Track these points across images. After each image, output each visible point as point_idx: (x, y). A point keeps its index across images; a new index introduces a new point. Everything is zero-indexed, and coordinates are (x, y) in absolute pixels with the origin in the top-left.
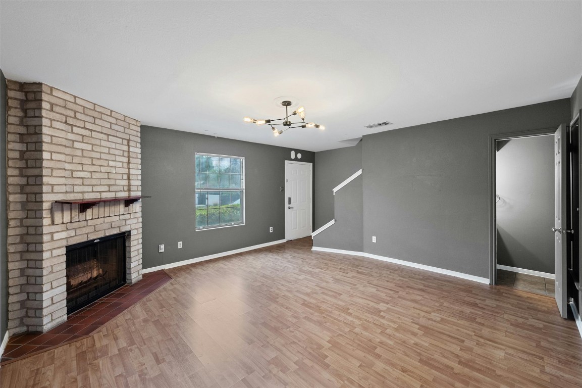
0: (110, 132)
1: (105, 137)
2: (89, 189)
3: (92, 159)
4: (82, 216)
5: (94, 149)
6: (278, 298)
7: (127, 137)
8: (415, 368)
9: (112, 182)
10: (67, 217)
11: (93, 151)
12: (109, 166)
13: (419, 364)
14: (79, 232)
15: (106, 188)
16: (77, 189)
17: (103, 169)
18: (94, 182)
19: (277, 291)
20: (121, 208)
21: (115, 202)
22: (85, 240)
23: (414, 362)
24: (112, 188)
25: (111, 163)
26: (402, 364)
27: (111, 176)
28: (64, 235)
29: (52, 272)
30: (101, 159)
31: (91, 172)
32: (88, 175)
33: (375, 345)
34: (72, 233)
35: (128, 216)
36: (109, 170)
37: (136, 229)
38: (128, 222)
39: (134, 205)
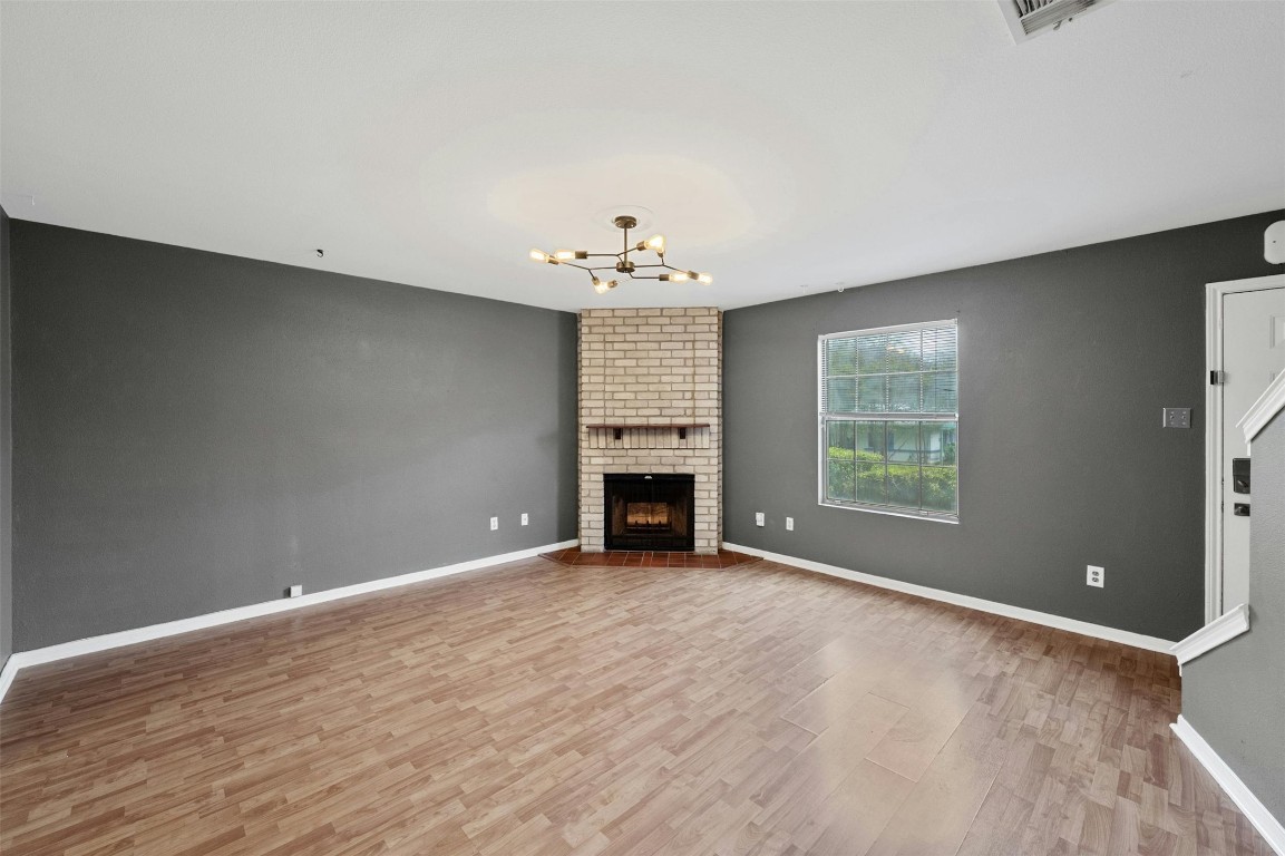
0: (660, 337)
1: (656, 346)
2: (634, 413)
3: (637, 376)
4: (618, 444)
5: (640, 364)
7: (691, 337)
8: (325, 809)
9: (666, 404)
10: (602, 442)
11: (638, 366)
12: (660, 382)
13: (325, 822)
14: (617, 461)
15: (657, 412)
16: (618, 412)
17: (652, 388)
18: (639, 404)
20: (674, 440)
21: (664, 430)
22: (624, 471)
23: (338, 815)
24: (665, 412)
25: (664, 379)
26: (348, 792)
27: (664, 396)
28: (601, 461)
29: (589, 496)
30: (649, 374)
31: (636, 392)
32: (632, 396)
33: (425, 767)
34: (610, 461)
35: (690, 453)
36: (660, 387)
37: (705, 474)
38: (689, 461)
39: (698, 438)
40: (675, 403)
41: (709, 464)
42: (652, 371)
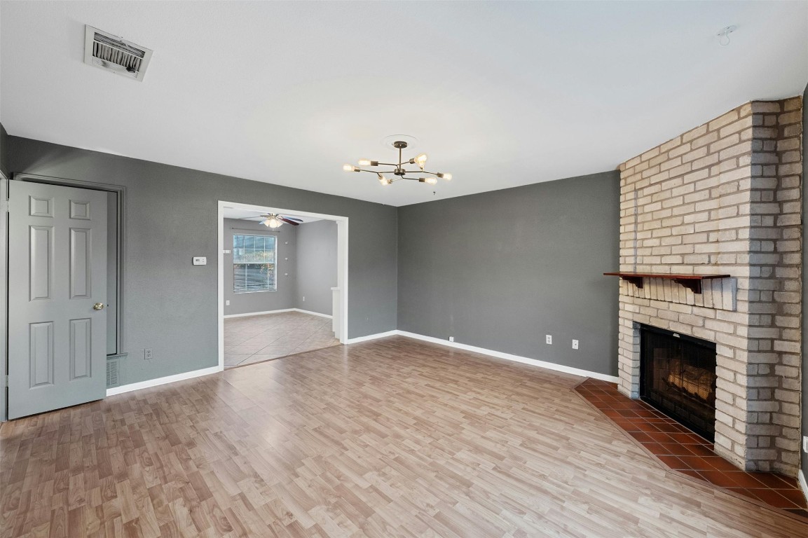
4: (641, 293)
6: (415, 424)
9: (688, 249)
12: (683, 224)
15: (678, 259)
19: (419, 437)
24: (688, 259)
25: (688, 219)
35: (710, 313)
36: (682, 230)
37: (731, 347)
38: (709, 324)
39: (717, 294)
40: (699, 248)
41: (734, 334)
42: (676, 211)
